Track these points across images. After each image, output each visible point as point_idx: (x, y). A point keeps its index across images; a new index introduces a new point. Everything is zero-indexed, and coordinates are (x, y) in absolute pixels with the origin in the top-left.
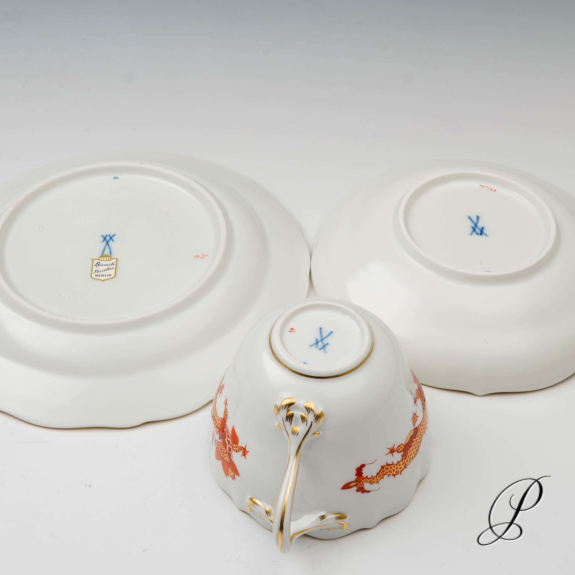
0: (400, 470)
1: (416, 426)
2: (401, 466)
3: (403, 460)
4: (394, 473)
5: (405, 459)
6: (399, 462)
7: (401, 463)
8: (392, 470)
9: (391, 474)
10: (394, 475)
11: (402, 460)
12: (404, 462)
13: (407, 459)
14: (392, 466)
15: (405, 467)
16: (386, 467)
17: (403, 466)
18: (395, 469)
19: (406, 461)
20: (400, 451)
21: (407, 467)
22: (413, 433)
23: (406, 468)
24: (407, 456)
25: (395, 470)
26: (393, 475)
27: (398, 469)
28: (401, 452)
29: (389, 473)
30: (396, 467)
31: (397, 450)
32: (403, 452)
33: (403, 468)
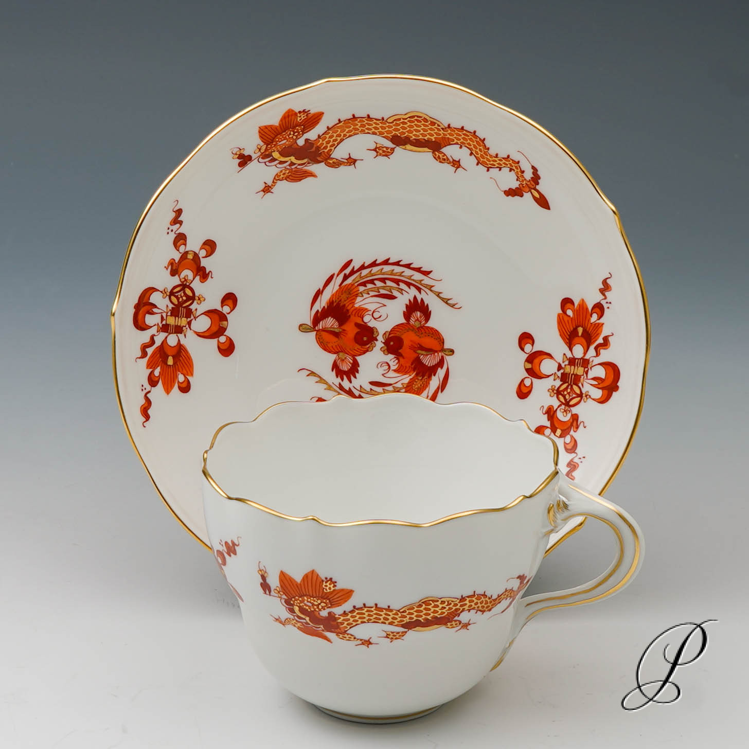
0: (474, 599)
1: (402, 630)
2: (468, 604)
3: (461, 610)
4: (483, 599)
5: (456, 610)
6: (469, 611)
7: (466, 607)
8: (483, 604)
9: (487, 599)
10: (484, 595)
11: (463, 610)
12: (461, 606)
13: (454, 608)
14: (480, 608)
15: (463, 599)
16: (487, 610)
17: (467, 602)
18: (479, 605)
19: (458, 607)
20: (458, 622)
21: (460, 598)
22: (417, 628)
23: (463, 596)
24: (452, 612)
25: (480, 603)
26: (486, 596)
27: (475, 602)
28: (456, 621)
29: (489, 601)
30: (476, 606)
31: (460, 624)
32: (455, 619)
33: (468, 599)
